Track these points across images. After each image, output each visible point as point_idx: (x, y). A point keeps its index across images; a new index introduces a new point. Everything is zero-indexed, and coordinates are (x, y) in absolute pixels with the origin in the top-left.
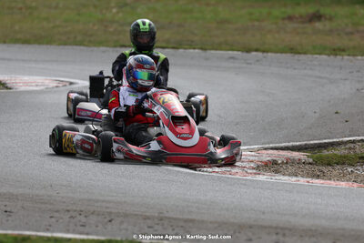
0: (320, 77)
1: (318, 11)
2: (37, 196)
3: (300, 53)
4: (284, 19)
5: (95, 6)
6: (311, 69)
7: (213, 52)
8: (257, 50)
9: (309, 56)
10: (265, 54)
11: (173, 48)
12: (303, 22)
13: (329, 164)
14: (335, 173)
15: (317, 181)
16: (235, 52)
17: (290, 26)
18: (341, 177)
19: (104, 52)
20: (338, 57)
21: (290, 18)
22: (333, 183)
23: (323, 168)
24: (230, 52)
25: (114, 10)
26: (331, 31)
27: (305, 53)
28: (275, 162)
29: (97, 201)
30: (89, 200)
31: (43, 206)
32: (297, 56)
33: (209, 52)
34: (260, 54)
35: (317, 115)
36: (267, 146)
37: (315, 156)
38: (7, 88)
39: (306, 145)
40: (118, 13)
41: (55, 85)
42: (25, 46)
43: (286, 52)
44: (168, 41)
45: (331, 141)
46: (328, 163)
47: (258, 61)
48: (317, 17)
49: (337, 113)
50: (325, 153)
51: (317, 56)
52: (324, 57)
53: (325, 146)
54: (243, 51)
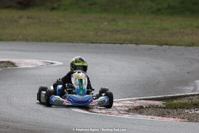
7: (142, 46)
10: (171, 47)
28: (141, 107)
33: (139, 46)
34: (167, 46)
36: (142, 98)
38: (15, 66)
40: (107, 25)
41: (42, 64)
46: (175, 107)
54: (158, 45)
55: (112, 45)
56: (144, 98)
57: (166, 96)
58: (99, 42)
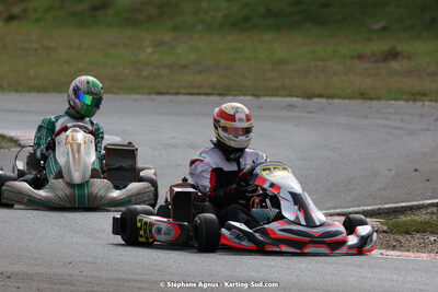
0: (395, 128)
1: (394, 48)
2: (56, 275)
3: (372, 99)
4: (352, 58)
5: (126, 46)
6: (385, 118)
7: (268, 99)
8: (320, 96)
9: (383, 102)
10: (330, 101)
11: (220, 95)
12: (376, 62)
13: (408, 233)
14: (414, 242)
15: (392, 252)
16: (295, 99)
17: (361, 66)
18: (423, 247)
19: (136, 101)
20: (418, 103)
21: (360, 57)
22: (411, 255)
23: (400, 237)
24: (288, 99)
25: (149, 50)
26: (410, 73)
27: (378, 99)
29: (128, 281)
30: (119, 279)
31: (62, 287)
32: (368, 103)
33: (262, 99)
34: (324, 101)
35: (392, 173)
36: (332, 211)
37: (390, 222)
38: (20, 145)
39: (379, 209)
40: (153, 53)
42: (41, 95)
43: (355, 98)
44: (213, 87)
45: (409, 204)
46: (407, 231)
47: (321, 109)
48: (393, 55)
49: (416, 170)
50: (403, 218)
51: (393, 102)
52: (401, 103)
53: (403, 210)
54: (303, 97)
55: (202, 97)
56: (338, 211)
57: (382, 207)
58: (173, 91)
